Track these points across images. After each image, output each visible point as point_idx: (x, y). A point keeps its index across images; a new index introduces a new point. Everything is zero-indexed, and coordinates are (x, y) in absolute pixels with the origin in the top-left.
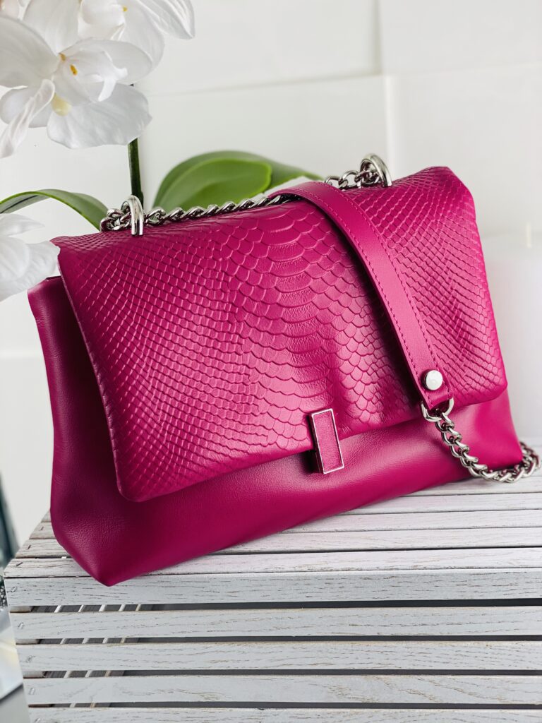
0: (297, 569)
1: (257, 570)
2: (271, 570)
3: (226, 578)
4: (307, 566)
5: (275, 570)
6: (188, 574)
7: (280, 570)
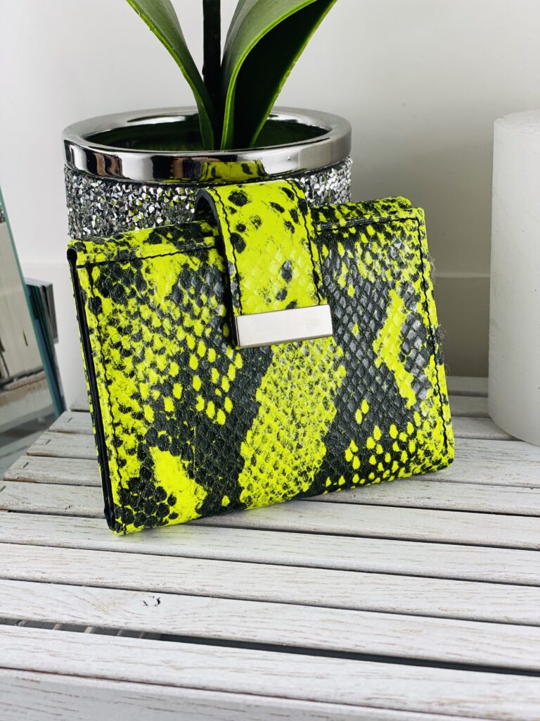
0: (436, 708)
1: (346, 699)
2: (377, 702)
3: (280, 709)
4: (458, 702)
5: (387, 704)
6: (203, 689)
7: (397, 706)
